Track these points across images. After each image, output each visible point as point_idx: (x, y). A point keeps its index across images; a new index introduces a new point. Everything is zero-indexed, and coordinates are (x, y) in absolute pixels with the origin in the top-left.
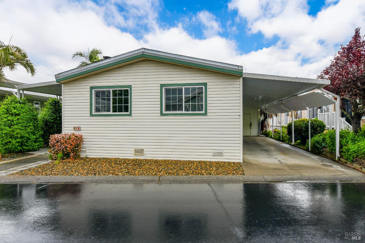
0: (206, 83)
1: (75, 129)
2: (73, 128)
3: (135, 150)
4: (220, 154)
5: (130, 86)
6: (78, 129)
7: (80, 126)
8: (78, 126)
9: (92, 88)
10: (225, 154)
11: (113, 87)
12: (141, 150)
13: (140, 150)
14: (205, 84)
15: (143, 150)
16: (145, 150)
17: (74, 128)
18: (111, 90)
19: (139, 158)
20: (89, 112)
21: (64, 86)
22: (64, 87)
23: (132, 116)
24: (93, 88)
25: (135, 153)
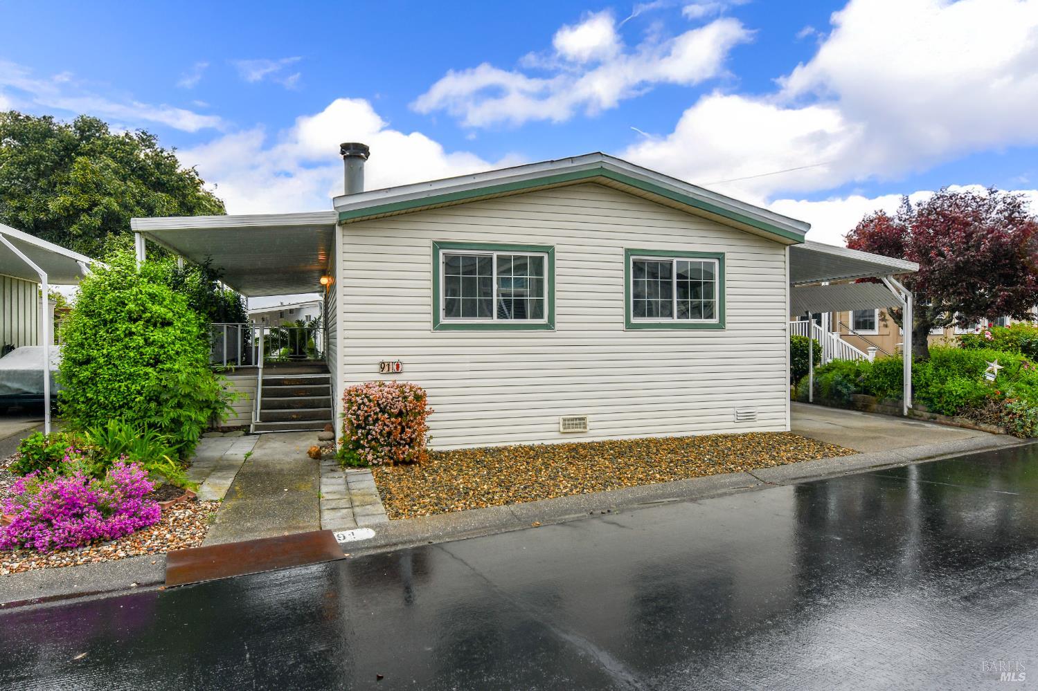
0: (723, 254)
1: (386, 368)
2: (378, 366)
3: (564, 420)
4: (749, 417)
5: (550, 250)
6: (395, 367)
7: (402, 359)
8: (395, 359)
9: (438, 246)
10: (759, 415)
11: (503, 248)
12: (580, 419)
13: (576, 419)
14: (720, 257)
15: (583, 419)
16: (589, 418)
17: (383, 365)
18: (495, 255)
19: (574, 440)
20: (430, 317)
21: (345, 234)
22: (343, 235)
23: (556, 329)
24: (443, 246)
25: (564, 429)
